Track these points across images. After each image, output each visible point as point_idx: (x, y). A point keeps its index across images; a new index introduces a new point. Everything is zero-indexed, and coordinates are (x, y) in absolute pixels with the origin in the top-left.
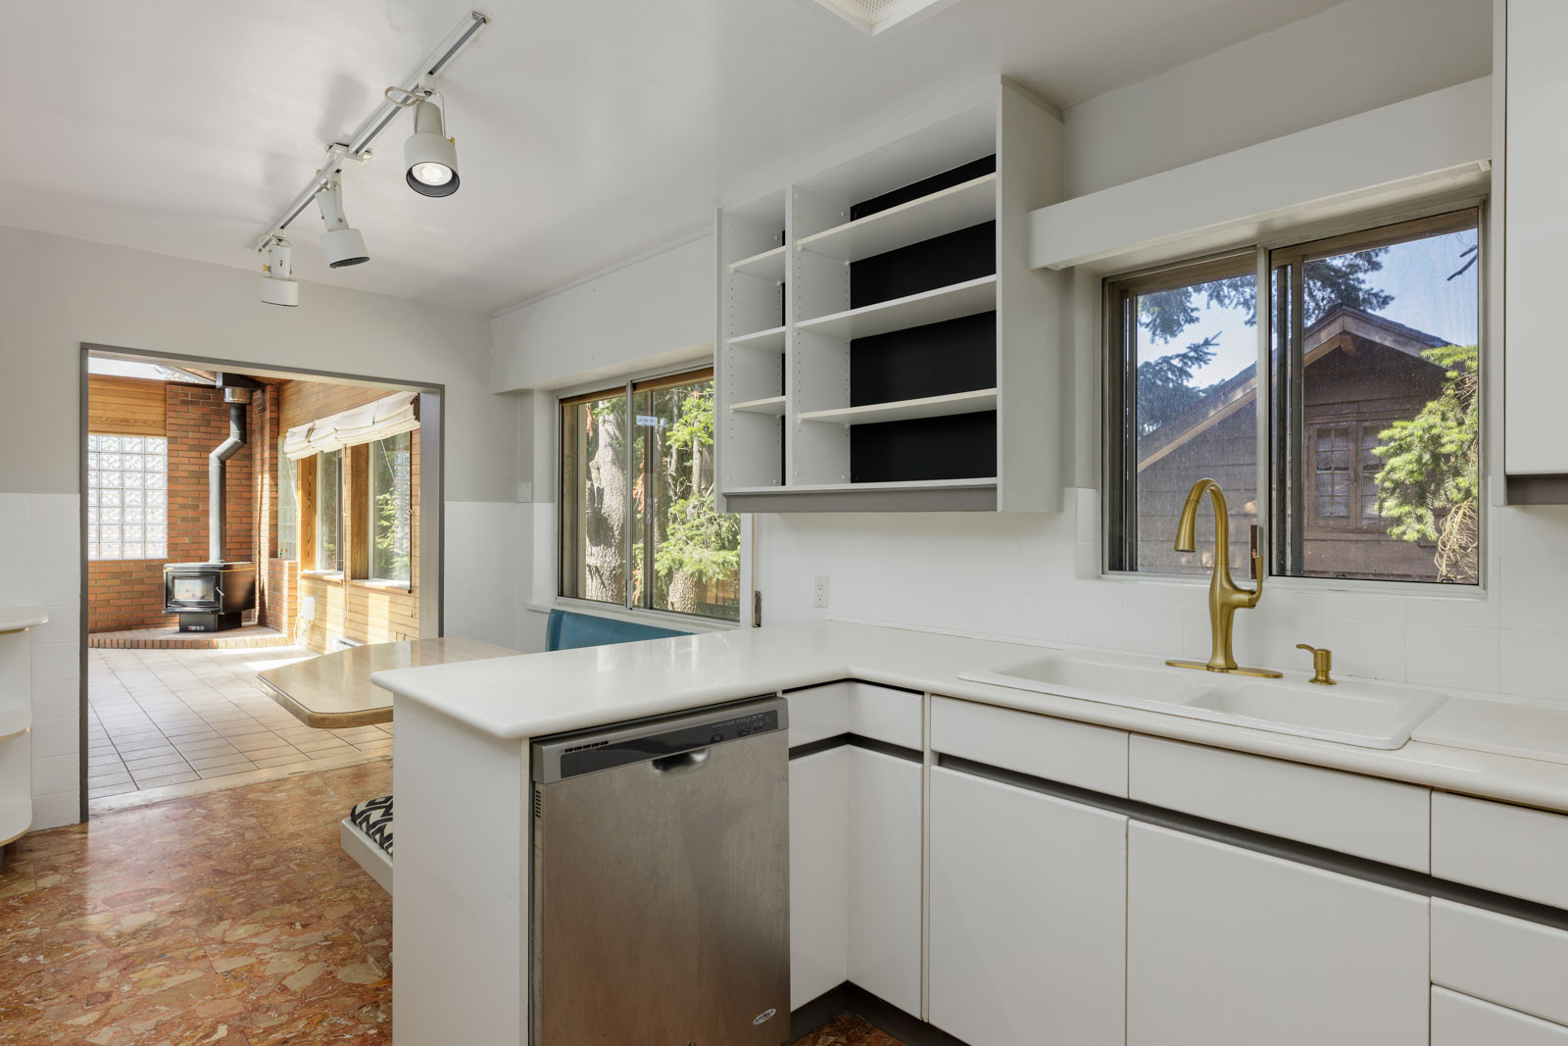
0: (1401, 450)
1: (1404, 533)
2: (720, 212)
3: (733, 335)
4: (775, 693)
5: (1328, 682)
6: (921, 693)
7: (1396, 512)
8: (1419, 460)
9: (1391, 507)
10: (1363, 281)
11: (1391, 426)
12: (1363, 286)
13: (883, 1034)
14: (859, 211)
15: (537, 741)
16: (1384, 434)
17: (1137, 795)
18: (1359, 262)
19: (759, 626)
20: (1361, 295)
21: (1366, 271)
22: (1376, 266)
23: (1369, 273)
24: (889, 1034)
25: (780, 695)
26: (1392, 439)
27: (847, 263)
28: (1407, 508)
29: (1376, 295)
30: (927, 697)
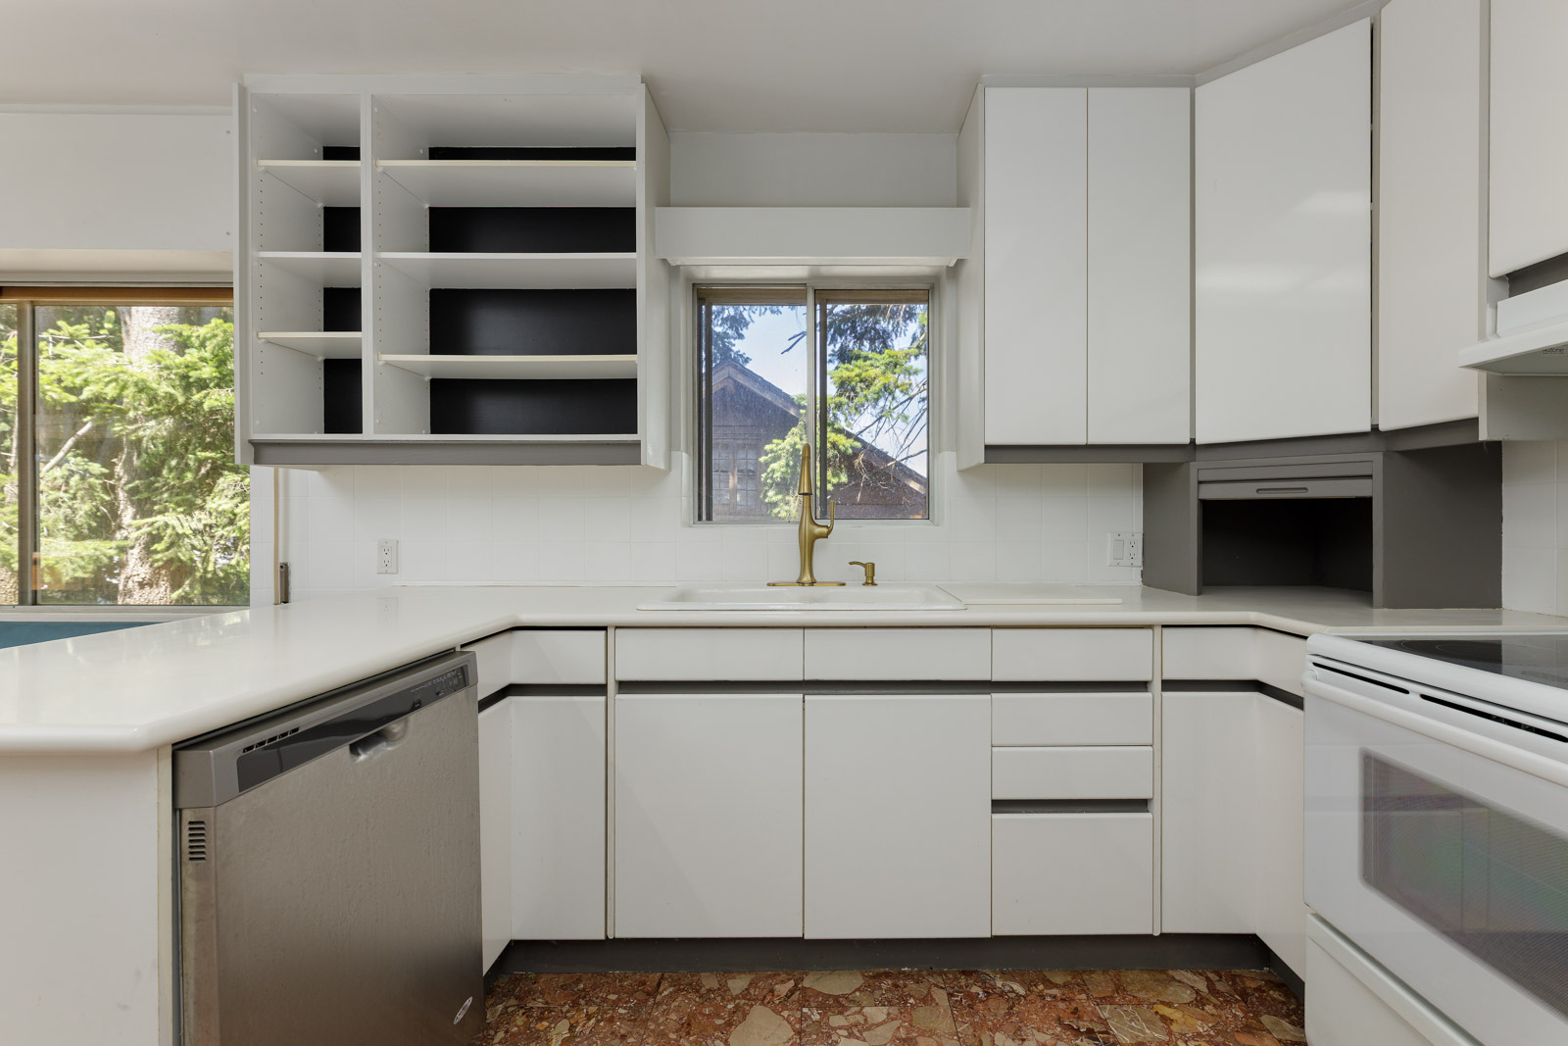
0: (776, 459)
1: (779, 512)
2: (243, 91)
3: (262, 248)
4: (454, 648)
5: (873, 584)
6: (604, 628)
7: (775, 499)
8: (787, 465)
9: (772, 496)
10: (734, 345)
11: (771, 443)
12: (733, 348)
13: (552, 976)
14: (436, 153)
15: (182, 748)
16: (768, 447)
17: (811, 675)
18: (730, 332)
19: (286, 602)
20: (732, 354)
21: (735, 339)
22: (741, 336)
23: (737, 340)
24: (556, 974)
25: (458, 649)
26: (772, 451)
27: (427, 206)
28: (780, 497)
29: (741, 356)
30: (610, 631)
